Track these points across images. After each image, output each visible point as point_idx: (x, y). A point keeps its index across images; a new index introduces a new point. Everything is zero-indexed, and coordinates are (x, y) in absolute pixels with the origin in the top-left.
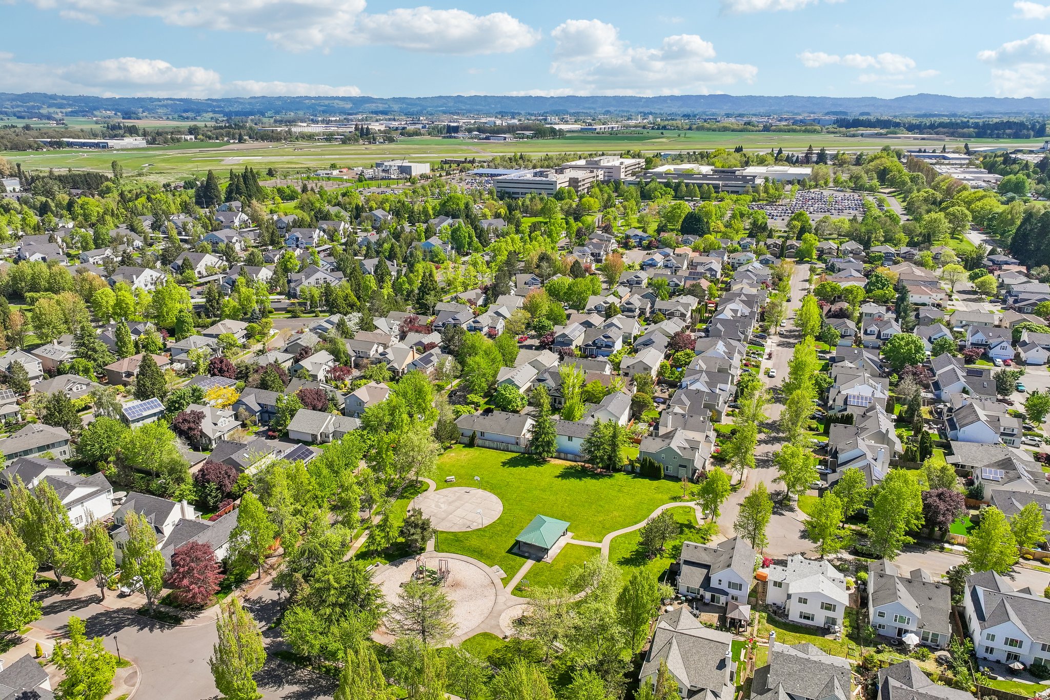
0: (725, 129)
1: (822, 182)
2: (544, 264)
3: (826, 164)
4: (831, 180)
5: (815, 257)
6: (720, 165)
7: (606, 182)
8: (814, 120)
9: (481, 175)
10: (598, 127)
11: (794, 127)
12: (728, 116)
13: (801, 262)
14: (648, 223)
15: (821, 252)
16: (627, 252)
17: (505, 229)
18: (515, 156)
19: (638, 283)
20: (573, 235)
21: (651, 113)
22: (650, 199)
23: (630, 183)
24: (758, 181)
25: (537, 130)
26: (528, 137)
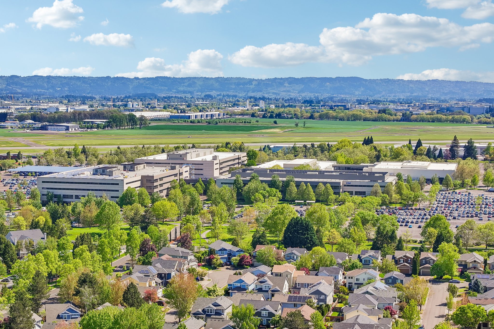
0: (355, 118)
1: (468, 181)
2: (86, 290)
3: (476, 158)
4: (481, 177)
5: (456, 273)
6: (344, 160)
7: (193, 182)
8: (463, 108)
9: (25, 174)
10: (192, 115)
11: (439, 116)
12: (360, 102)
13: (438, 280)
14: (242, 233)
15: (464, 267)
16: (211, 272)
17: (43, 243)
18: (75, 150)
19: (219, 313)
20: (136, 251)
21: (263, 99)
22: (250, 203)
23: (224, 183)
24: (389, 179)
25: (111, 117)
26: (98, 127)
